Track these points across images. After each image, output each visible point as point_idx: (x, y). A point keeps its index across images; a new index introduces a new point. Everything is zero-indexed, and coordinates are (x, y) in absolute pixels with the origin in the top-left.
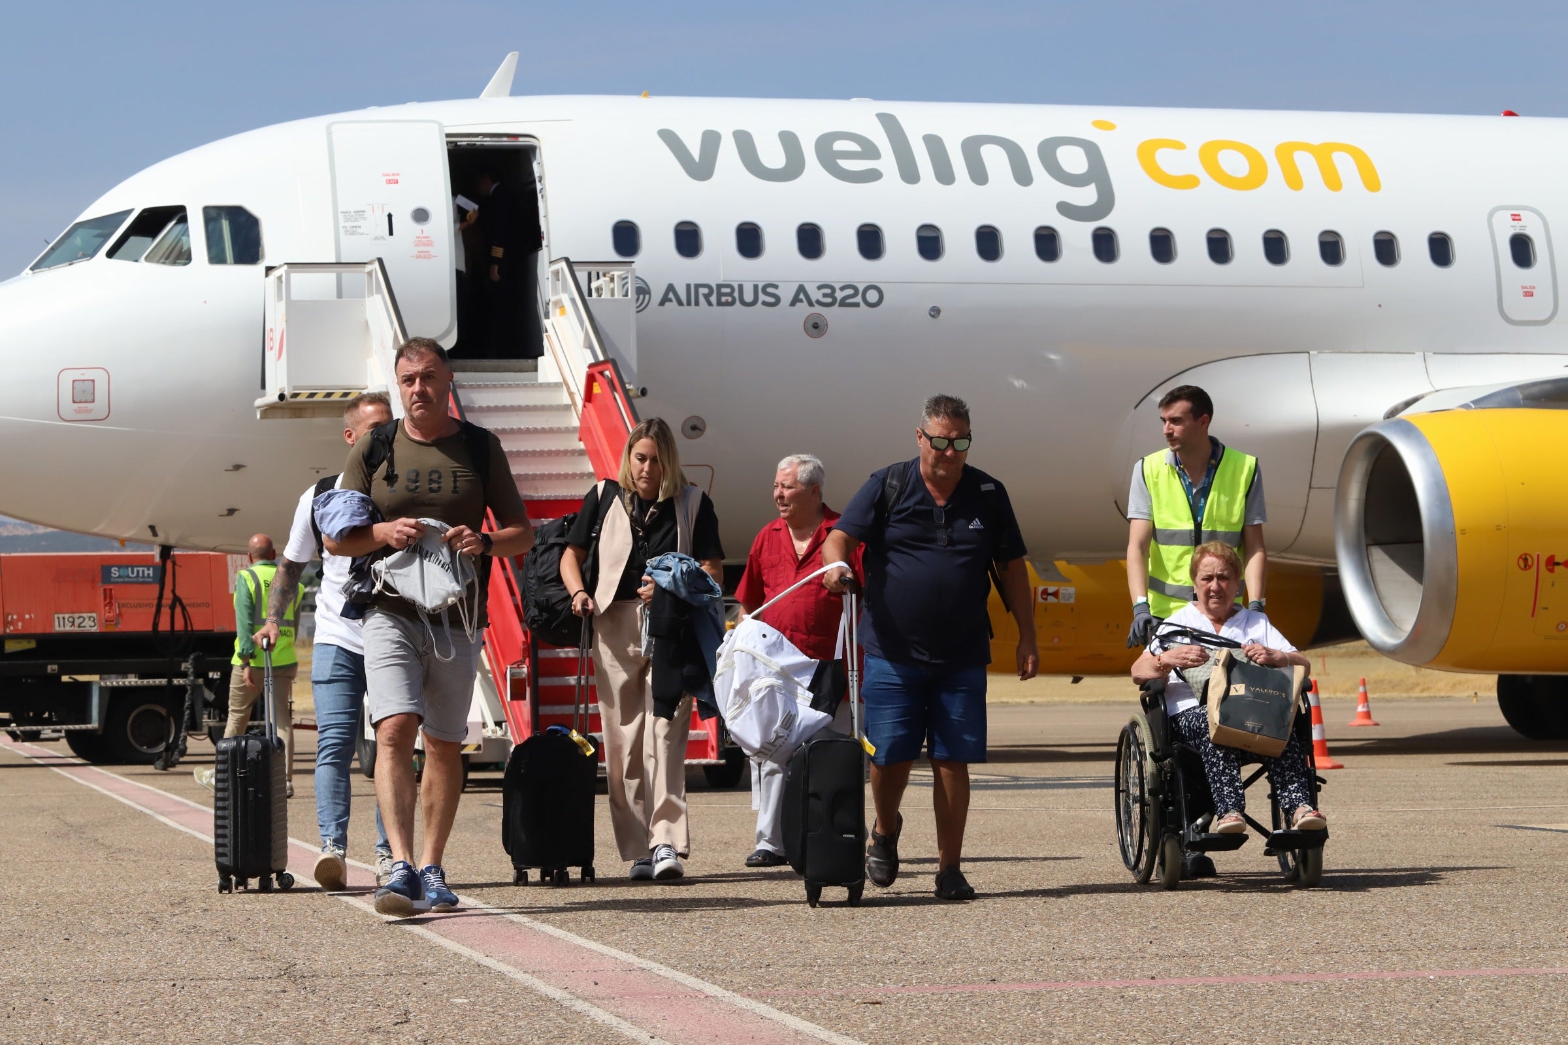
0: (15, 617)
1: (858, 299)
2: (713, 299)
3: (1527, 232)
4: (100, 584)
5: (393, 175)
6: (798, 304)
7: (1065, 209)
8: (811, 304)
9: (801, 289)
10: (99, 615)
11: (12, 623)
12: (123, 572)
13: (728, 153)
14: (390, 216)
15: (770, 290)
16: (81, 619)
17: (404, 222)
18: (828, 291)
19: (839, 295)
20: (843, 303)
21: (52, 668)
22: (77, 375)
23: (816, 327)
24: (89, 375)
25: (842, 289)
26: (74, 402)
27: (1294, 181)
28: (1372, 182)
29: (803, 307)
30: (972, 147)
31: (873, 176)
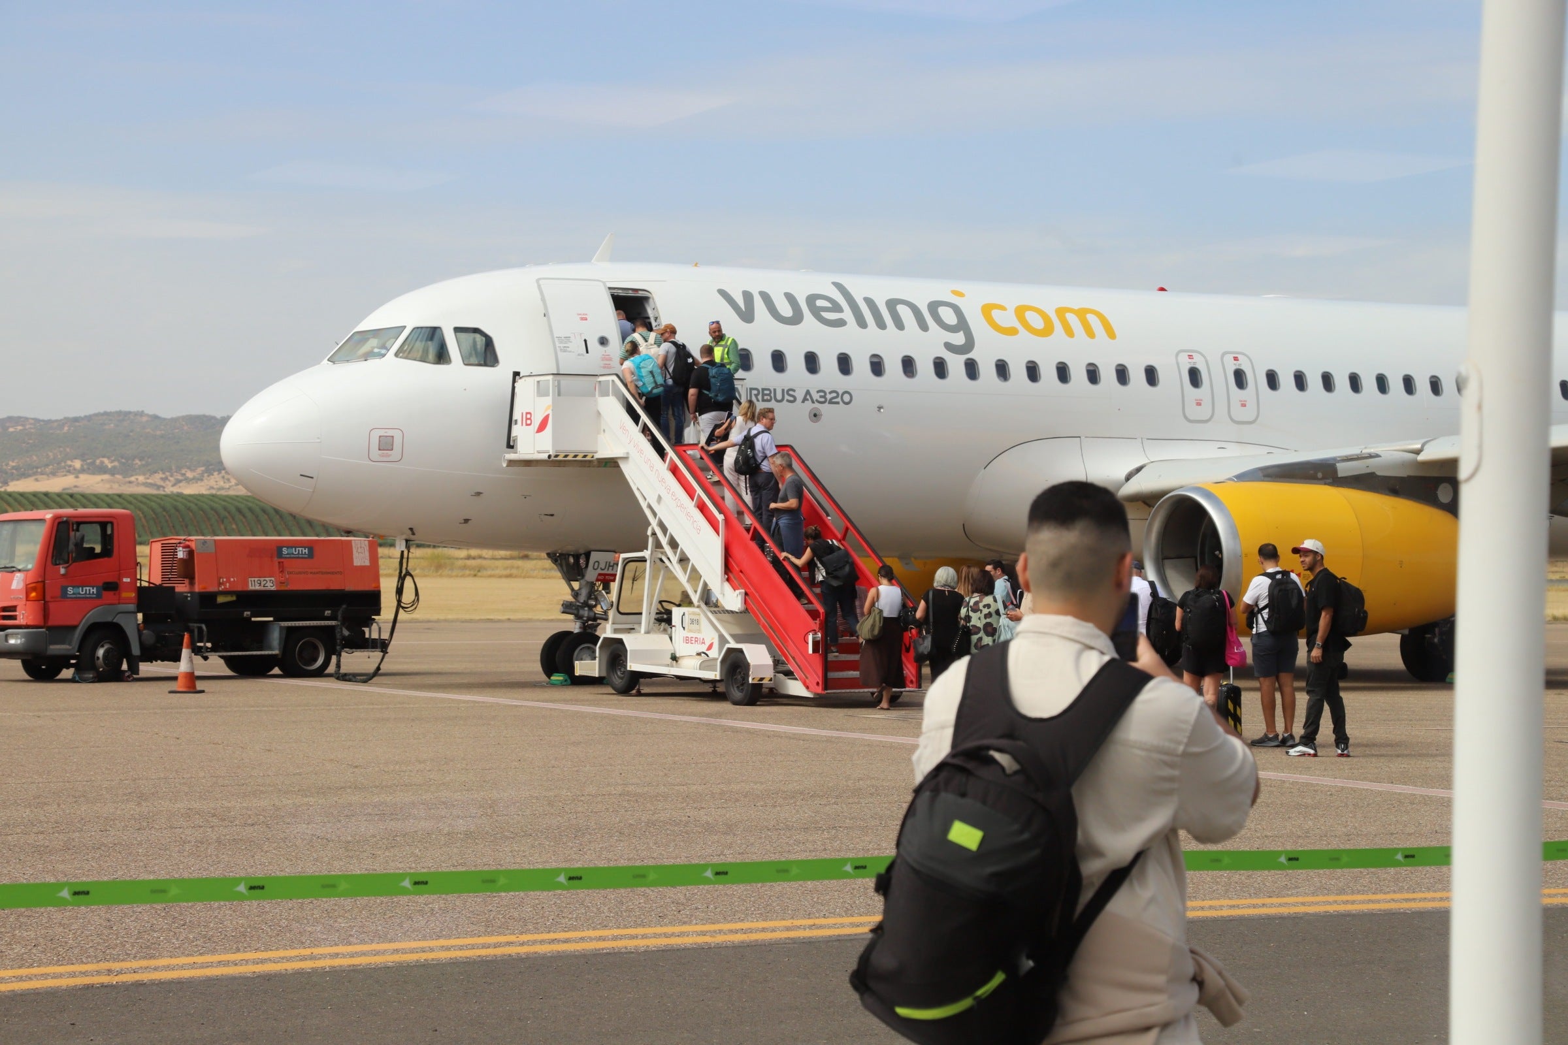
0: (225, 580)
1: (839, 400)
2: (760, 397)
3: (1197, 366)
4: (276, 559)
5: (584, 314)
6: (806, 402)
7: (949, 347)
8: (813, 402)
9: (808, 392)
10: (275, 579)
11: (223, 583)
12: (290, 551)
13: (759, 305)
14: (585, 341)
15: (791, 393)
16: (265, 582)
17: (594, 344)
18: (822, 394)
19: (829, 397)
20: (831, 402)
21: (247, 613)
22: (382, 433)
23: (815, 416)
24: (390, 433)
25: (830, 393)
26: (379, 450)
27: (1069, 332)
28: (1111, 334)
29: (809, 403)
30: (892, 304)
31: (841, 323)
